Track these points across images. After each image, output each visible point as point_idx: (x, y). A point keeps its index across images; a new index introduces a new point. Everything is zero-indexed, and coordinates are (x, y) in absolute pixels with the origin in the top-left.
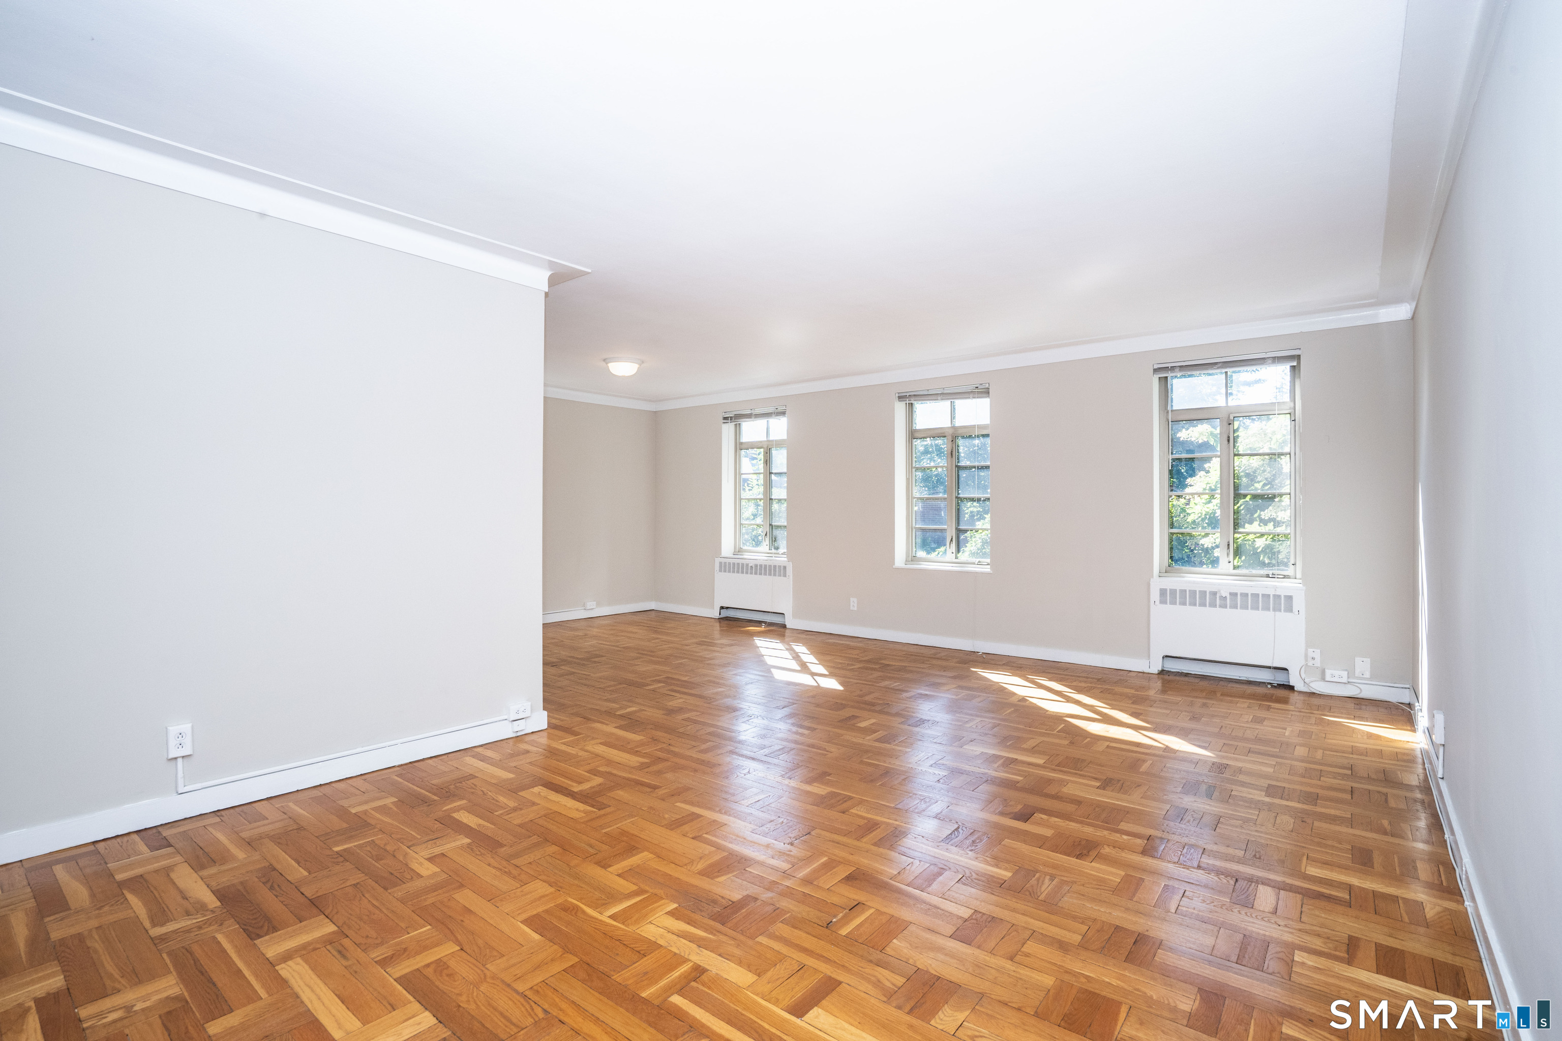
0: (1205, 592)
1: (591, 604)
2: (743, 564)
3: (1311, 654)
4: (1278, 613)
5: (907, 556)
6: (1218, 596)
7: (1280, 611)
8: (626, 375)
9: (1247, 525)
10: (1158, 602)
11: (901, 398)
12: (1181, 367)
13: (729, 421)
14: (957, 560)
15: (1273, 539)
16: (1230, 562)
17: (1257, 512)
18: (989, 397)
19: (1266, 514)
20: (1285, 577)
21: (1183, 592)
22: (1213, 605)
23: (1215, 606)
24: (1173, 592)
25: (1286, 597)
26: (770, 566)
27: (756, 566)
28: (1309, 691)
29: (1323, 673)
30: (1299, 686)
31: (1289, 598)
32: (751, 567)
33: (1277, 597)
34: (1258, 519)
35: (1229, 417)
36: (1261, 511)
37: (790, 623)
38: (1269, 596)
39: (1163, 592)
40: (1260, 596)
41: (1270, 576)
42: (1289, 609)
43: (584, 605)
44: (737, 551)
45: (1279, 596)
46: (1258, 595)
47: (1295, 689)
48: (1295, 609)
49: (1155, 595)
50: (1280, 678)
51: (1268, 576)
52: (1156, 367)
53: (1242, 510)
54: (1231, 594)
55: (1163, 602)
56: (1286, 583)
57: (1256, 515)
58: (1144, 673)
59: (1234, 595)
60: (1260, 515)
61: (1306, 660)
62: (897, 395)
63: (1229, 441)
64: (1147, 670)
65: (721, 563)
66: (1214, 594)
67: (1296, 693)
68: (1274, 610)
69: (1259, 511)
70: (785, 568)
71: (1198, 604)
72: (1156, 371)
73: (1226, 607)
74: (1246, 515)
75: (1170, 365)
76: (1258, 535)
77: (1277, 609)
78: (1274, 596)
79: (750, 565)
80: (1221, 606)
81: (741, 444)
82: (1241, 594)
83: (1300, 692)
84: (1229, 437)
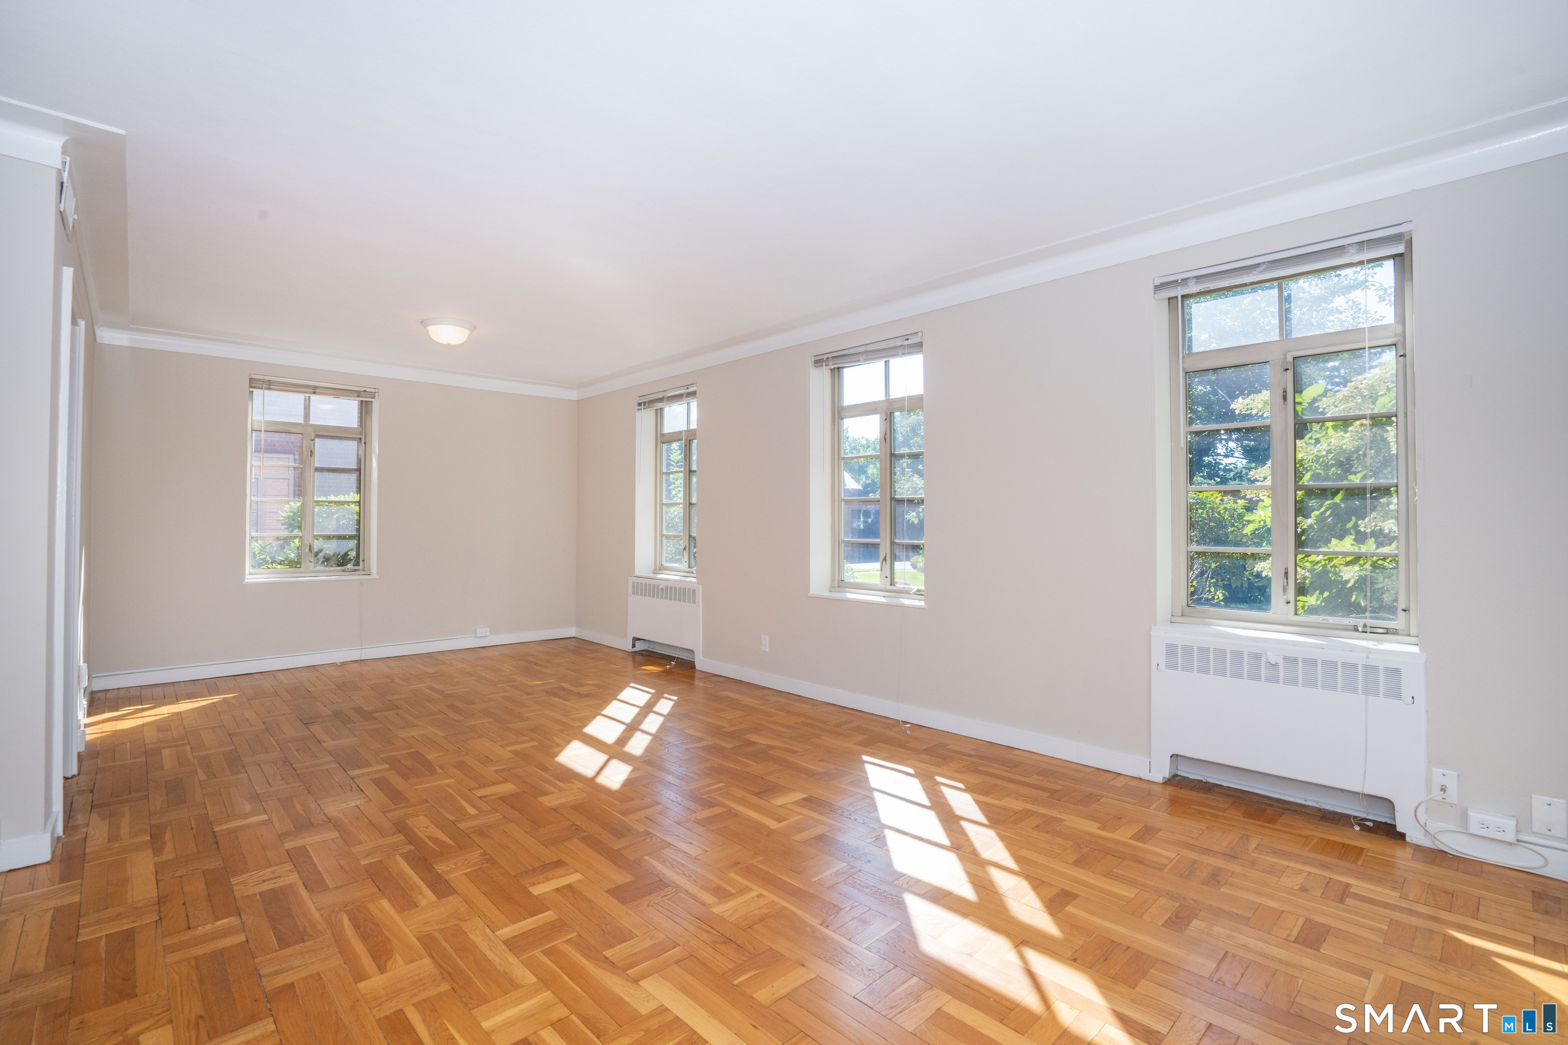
0: (1241, 653)
1: (481, 631)
2: (654, 585)
3: (1438, 780)
4: (1371, 698)
5: (833, 580)
6: (1263, 661)
7: (1377, 694)
8: (452, 344)
9: (1334, 541)
10: (1162, 667)
11: (818, 362)
12: (1197, 277)
13: (643, 407)
14: (892, 588)
15: (1374, 566)
16: (1288, 602)
17: (1350, 520)
18: (922, 351)
19: (1365, 525)
20: (1388, 632)
21: (1204, 651)
22: (1255, 676)
23: (1258, 678)
24: (1188, 650)
25: (1387, 670)
26: (680, 589)
27: (667, 587)
28: (1433, 847)
29: (1464, 818)
30: (1414, 835)
31: (1394, 673)
32: (662, 589)
33: (1371, 670)
34: (1352, 531)
35: (1285, 358)
36: (1358, 518)
37: (702, 663)
38: (1355, 666)
39: (1171, 650)
40: (1340, 665)
41: (1360, 629)
42: (1396, 693)
43: (475, 631)
44: (658, 568)
45: (1375, 669)
46: (1335, 663)
47: (1408, 839)
48: (1406, 696)
49: (1159, 655)
50: (1378, 815)
51: (1356, 629)
52: (1157, 282)
53: (1329, 516)
54: (1286, 659)
55: (1172, 666)
56: (1391, 645)
57: (1349, 525)
58: (1140, 779)
59: (1291, 661)
60: (1356, 526)
61: (1429, 792)
62: (813, 359)
63: (1285, 398)
64: (1145, 775)
65: (634, 583)
66: (1257, 657)
67: (1408, 848)
68: (1366, 692)
69: (1354, 518)
70: (694, 591)
71: (1228, 674)
72: (1158, 288)
73: (1277, 682)
74: (1336, 524)
75: (1179, 277)
76: (1349, 559)
77: (1370, 690)
78: (1366, 667)
79: (661, 587)
80: (1268, 679)
81: (663, 435)
82: (1305, 660)
83: (1417, 848)
84: (1285, 392)
